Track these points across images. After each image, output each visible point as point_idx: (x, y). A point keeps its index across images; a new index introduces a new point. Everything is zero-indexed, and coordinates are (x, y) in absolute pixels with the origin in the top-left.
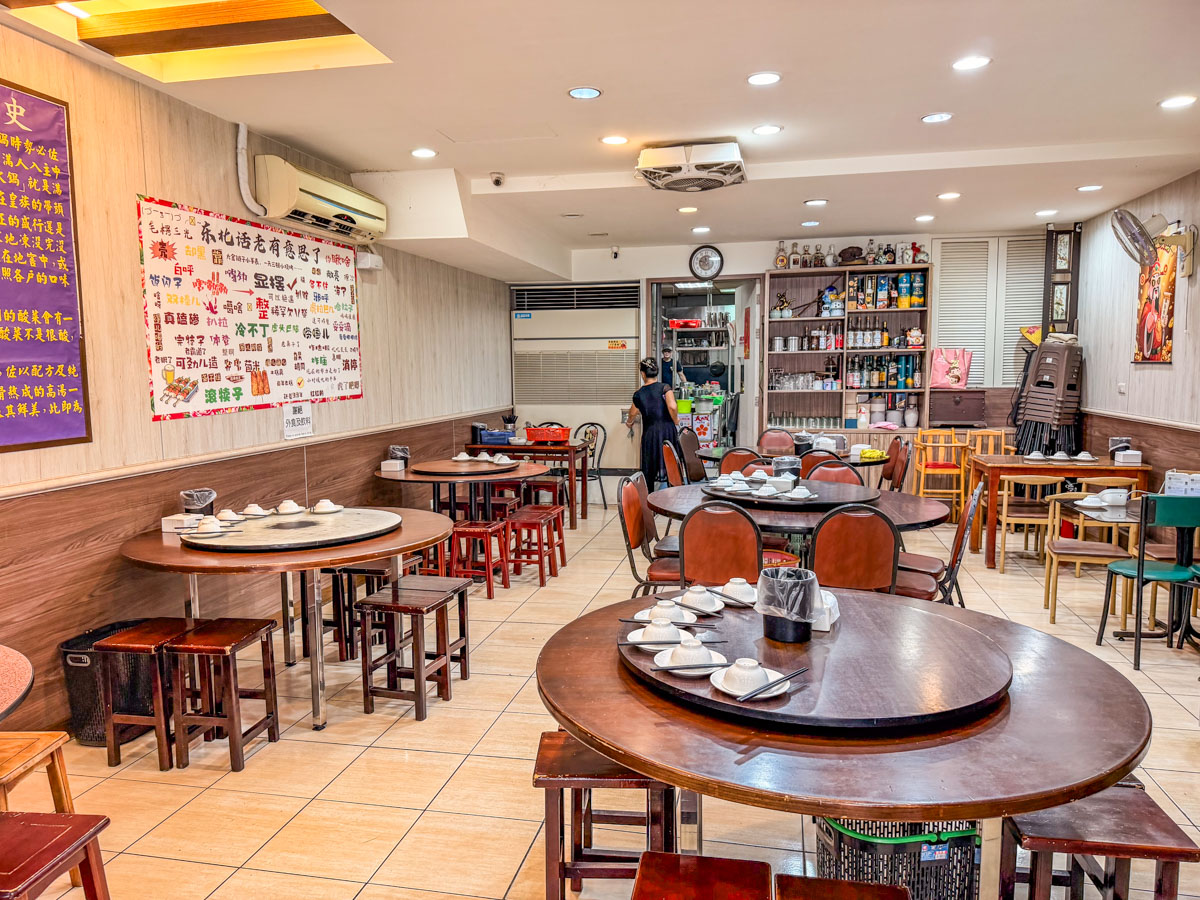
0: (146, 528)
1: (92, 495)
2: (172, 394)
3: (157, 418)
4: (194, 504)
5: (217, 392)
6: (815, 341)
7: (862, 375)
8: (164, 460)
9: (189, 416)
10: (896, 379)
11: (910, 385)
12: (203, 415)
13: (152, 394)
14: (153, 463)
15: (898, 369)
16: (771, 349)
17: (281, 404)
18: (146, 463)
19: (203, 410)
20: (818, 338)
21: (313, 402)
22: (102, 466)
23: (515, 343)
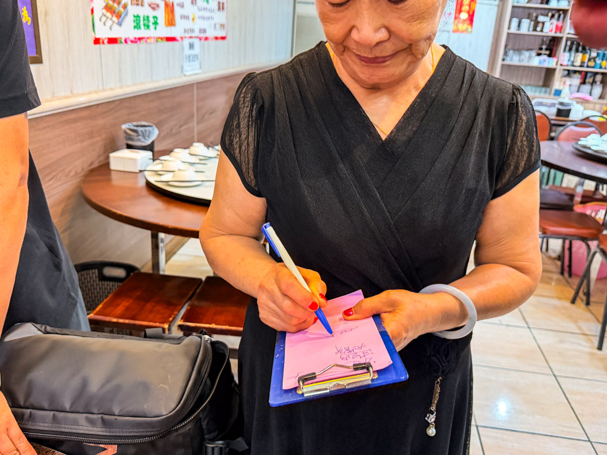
0: (92, 164)
1: (45, 128)
2: (109, 15)
3: (97, 41)
4: (139, 140)
5: (142, 19)
6: (540, 25)
7: (570, 55)
8: (104, 90)
9: (121, 42)
10: (595, 61)
11: (603, 67)
12: (132, 42)
13: (92, 11)
14: (96, 92)
15: (598, 54)
16: (509, 28)
17: (182, 38)
18: (90, 93)
19: (132, 38)
20: (543, 23)
21: (200, 39)
22: (53, 93)
23: (298, 6)
